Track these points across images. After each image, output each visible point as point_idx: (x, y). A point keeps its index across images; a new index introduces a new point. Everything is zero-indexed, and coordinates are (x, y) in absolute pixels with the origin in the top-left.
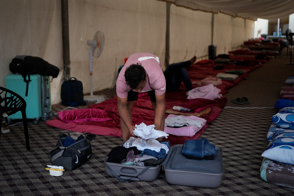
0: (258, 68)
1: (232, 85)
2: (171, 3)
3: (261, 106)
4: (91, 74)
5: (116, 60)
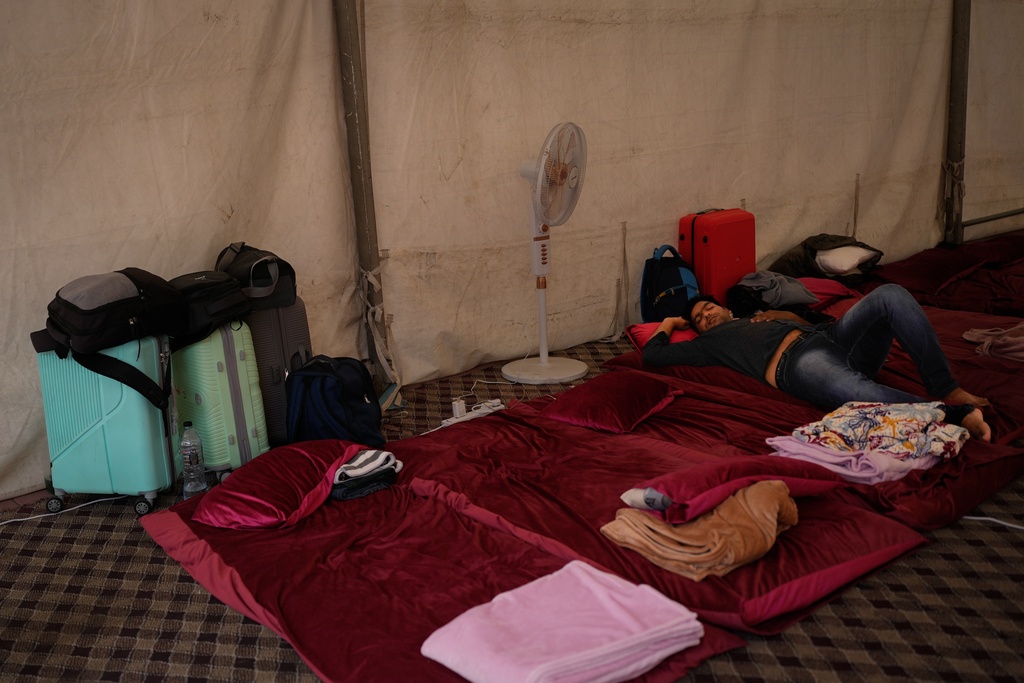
4: (542, 284)
5: (624, 230)
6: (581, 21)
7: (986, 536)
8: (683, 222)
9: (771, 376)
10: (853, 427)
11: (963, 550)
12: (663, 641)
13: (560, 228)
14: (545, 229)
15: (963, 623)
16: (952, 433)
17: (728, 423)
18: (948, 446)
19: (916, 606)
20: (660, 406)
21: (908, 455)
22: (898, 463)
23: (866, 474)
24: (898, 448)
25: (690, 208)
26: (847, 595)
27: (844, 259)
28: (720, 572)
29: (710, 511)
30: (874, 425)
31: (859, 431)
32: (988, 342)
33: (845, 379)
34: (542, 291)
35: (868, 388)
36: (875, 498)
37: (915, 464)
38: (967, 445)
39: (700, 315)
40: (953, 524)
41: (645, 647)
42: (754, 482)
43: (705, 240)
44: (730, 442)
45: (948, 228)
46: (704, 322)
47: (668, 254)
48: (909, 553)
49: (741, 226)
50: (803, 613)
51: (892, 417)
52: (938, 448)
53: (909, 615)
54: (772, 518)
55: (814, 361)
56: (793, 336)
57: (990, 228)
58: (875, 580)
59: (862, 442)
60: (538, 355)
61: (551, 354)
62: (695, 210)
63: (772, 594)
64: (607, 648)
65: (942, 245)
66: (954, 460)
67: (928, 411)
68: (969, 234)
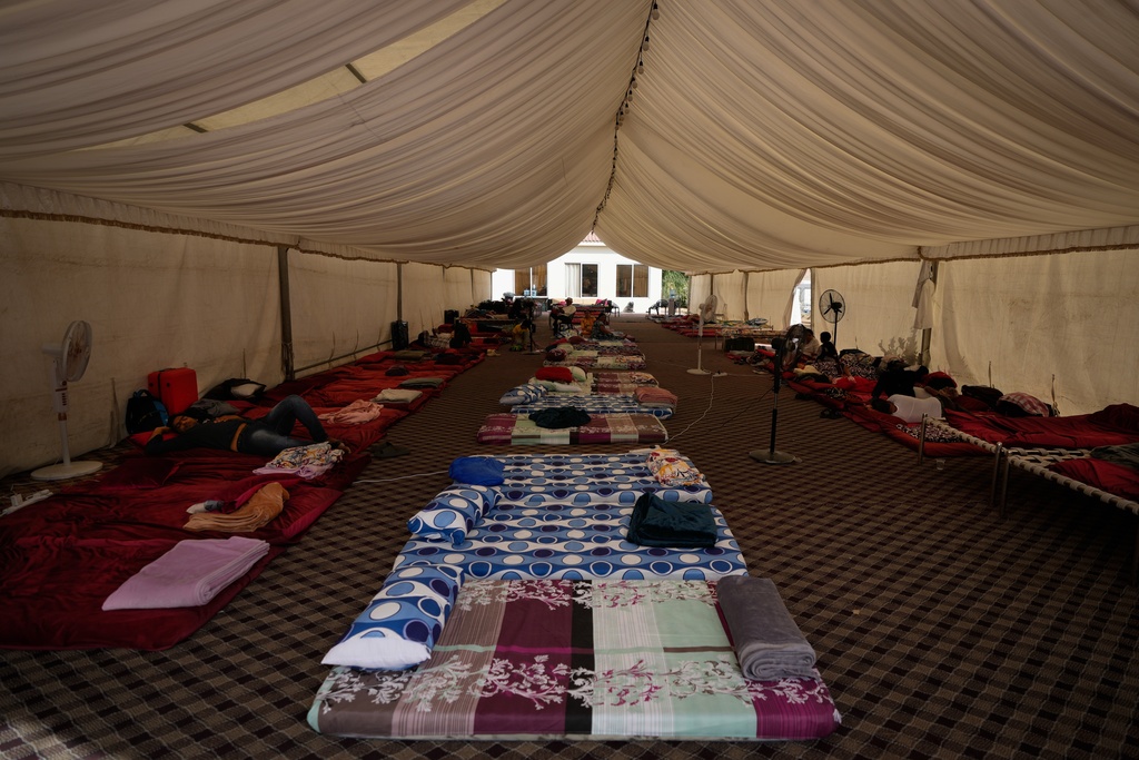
0: (475, 365)
1: (403, 414)
2: (288, 247)
3: (432, 469)
4: (62, 417)
5: (113, 383)
6: (73, 263)
7: (365, 487)
8: (151, 377)
9: (234, 446)
10: (294, 458)
11: (358, 494)
12: (253, 556)
13: (75, 383)
14: (65, 383)
15: (371, 516)
16: (337, 452)
17: (220, 472)
18: (338, 457)
19: (350, 516)
20: (173, 472)
21: (322, 465)
22: (320, 468)
23: (308, 474)
24: (317, 462)
25: (155, 368)
26: (320, 521)
27: (247, 390)
28: (263, 524)
29: (247, 502)
30: (304, 455)
31: (298, 459)
32: (332, 418)
33: (280, 440)
34: (63, 422)
35: (292, 442)
36: (316, 483)
37: (326, 467)
38: (343, 456)
39: (180, 423)
40: (350, 486)
41: (246, 560)
42: (264, 485)
43: (168, 385)
44: (226, 479)
45: (287, 373)
46: (182, 427)
47: (144, 395)
48: (338, 500)
49: (189, 376)
50: (306, 531)
51: (311, 450)
52: (334, 459)
53: (349, 520)
54: (280, 497)
55: (260, 434)
56: (243, 426)
57: (305, 373)
58: (329, 513)
59: (300, 463)
60: (61, 462)
61: (73, 460)
62: (157, 369)
63: (292, 527)
64: (229, 565)
65: (285, 381)
66: (342, 463)
67: (325, 446)
68: (298, 376)
